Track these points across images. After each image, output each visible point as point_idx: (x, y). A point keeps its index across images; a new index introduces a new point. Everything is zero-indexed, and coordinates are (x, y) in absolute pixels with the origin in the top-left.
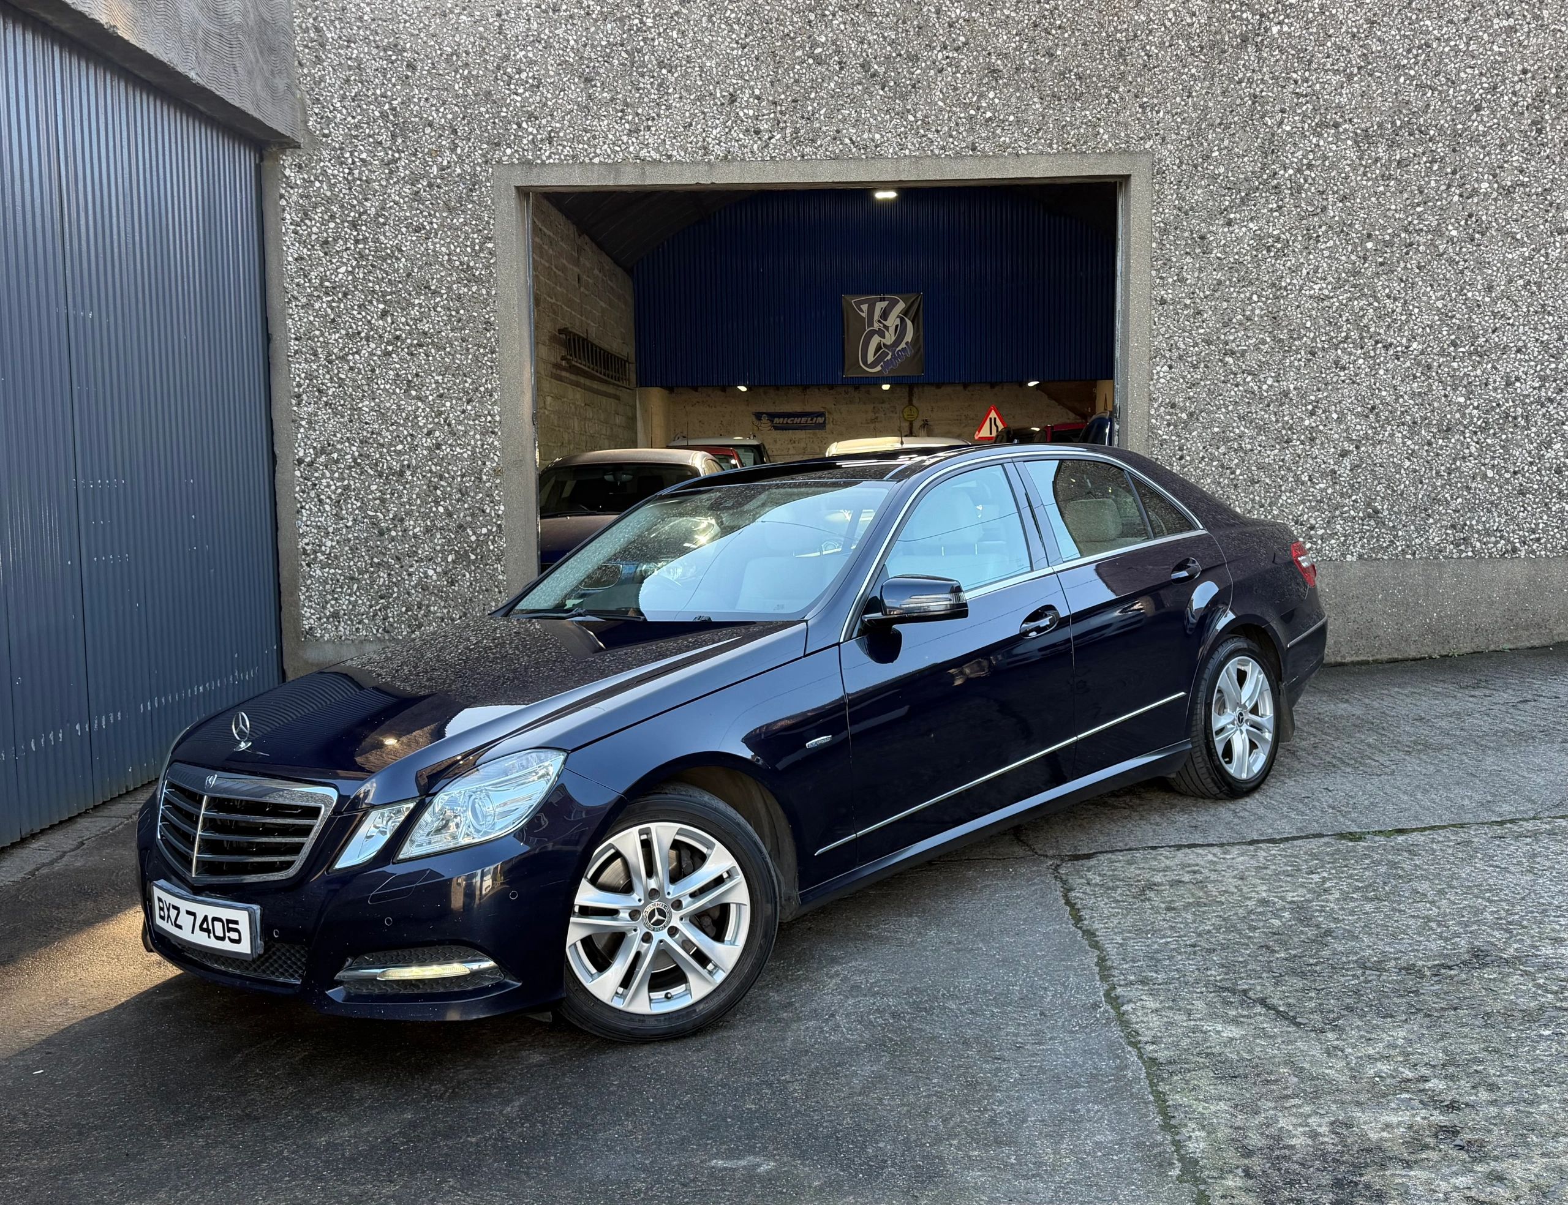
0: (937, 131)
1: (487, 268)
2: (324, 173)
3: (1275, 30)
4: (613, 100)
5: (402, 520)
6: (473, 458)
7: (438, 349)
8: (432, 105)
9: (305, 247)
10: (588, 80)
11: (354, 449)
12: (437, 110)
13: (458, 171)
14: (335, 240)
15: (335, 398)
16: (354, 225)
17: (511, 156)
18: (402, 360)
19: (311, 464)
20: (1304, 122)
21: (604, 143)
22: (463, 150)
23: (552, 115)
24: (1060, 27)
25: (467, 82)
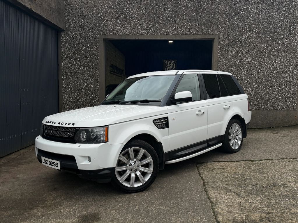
0: (179, 30)
1: (97, 53)
2: (69, 35)
3: (241, 13)
4: (121, 23)
5: (81, 98)
6: (94, 87)
7: (88, 67)
9: (65, 49)
10: (116, 20)
11: (73, 85)
12: (89, 25)
13: (93, 36)
14: (71, 48)
15: (70, 76)
16: (74, 45)
17: (102, 33)
18: (82, 69)
19: (65, 88)
20: (246, 29)
21: (119, 31)
22: (94, 32)
23: (110, 26)
24: (202, 12)
25: (95, 20)
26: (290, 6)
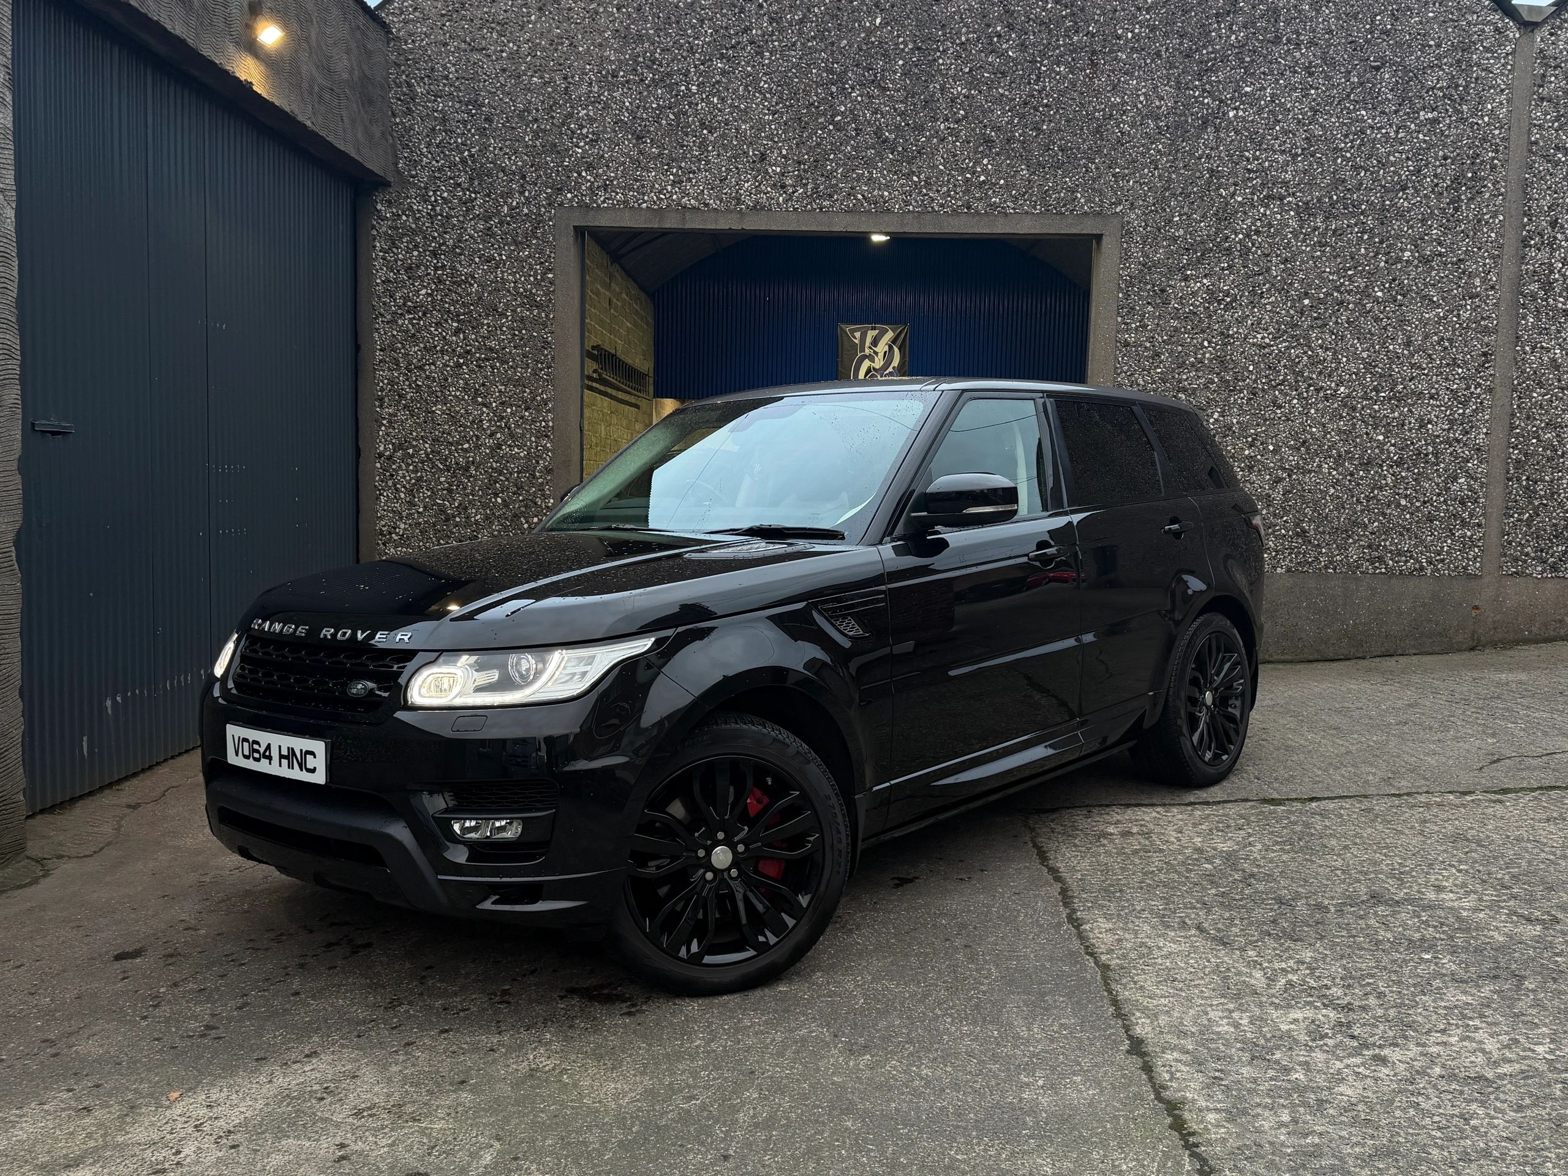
0: (938, 191)
1: (546, 295)
2: (410, 208)
3: (1231, 114)
4: (660, 154)
5: (466, 508)
6: (528, 457)
7: (503, 362)
8: (505, 154)
9: (393, 271)
10: (639, 138)
11: (427, 445)
12: (510, 158)
13: (526, 211)
14: (418, 267)
15: (412, 402)
16: (434, 254)
17: (571, 200)
18: (472, 371)
19: (390, 458)
20: (1253, 194)
21: (651, 192)
22: (530, 193)
23: (608, 166)
24: (1046, 105)
25: (536, 135)
26: (1457, 86)
